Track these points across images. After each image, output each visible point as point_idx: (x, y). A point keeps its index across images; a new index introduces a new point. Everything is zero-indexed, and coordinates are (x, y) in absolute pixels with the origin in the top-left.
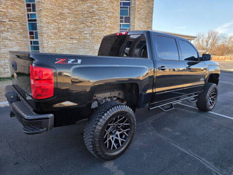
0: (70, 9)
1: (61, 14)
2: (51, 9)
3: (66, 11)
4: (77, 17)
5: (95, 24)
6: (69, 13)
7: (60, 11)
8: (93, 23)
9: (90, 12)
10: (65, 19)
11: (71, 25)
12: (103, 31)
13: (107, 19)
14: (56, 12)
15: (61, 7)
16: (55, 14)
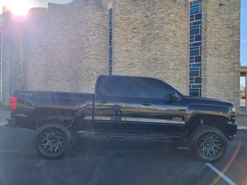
0: (139, 59)
1: (132, 64)
2: (124, 61)
3: (136, 60)
4: (144, 64)
5: (158, 68)
6: (138, 62)
7: (131, 61)
8: (156, 67)
9: (154, 59)
10: (135, 67)
11: (139, 71)
12: (165, 73)
13: (170, 62)
14: (128, 63)
15: (132, 58)
16: (127, 65)
